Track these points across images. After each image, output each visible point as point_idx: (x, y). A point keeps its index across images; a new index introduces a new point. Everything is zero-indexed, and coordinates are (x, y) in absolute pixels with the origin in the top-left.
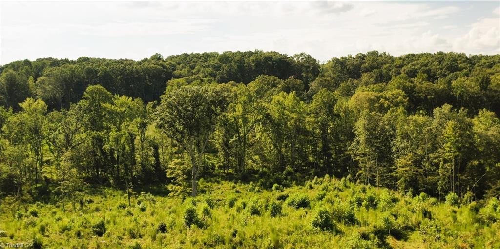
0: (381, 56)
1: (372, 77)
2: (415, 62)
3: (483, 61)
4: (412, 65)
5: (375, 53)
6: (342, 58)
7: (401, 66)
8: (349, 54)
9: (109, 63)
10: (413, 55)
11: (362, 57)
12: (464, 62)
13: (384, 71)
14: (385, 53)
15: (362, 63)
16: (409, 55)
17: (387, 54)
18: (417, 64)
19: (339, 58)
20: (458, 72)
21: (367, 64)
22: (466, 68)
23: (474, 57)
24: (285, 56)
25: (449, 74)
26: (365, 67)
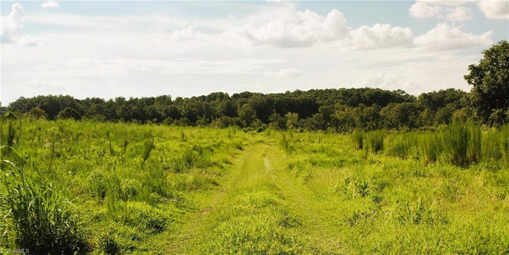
0: (456, 92)
1: (454, 106)
5: (452, 90)
8: (434, 90)
9: (280, 95)
11: (443, 93)
14: (459, 90)
15: (444, 97)
17: (461, 90)
21: (448, 98)
24: (388, 91)
26: (447, 100)
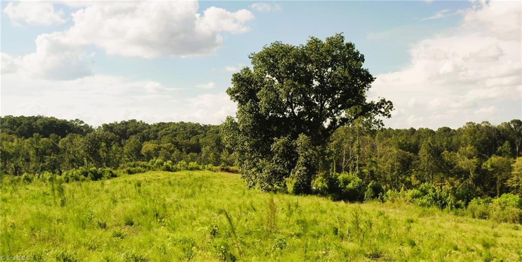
2: (168, 128)
3: (212, 129)
4: (166, 130)
5: (134, 121)
6: (110, 124)
7: (158, 131)
8: (115, 121)
10: (164, 123)
11: (125, 124)
12: (200, 129)
13: (146, 134)
15: (127, 128)
16: (161, 123)
17: (143, 122)
18: (169, 129)
19: (108, 124)
20: (198, 136)
21: (131, 129)
22: (202, 133)
23: (205, 126)
25: (192, 137)
26: (130, 131)
